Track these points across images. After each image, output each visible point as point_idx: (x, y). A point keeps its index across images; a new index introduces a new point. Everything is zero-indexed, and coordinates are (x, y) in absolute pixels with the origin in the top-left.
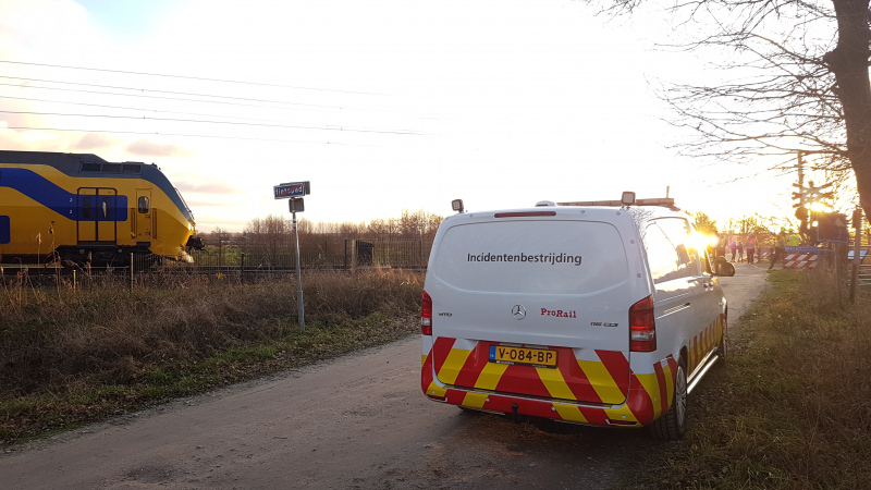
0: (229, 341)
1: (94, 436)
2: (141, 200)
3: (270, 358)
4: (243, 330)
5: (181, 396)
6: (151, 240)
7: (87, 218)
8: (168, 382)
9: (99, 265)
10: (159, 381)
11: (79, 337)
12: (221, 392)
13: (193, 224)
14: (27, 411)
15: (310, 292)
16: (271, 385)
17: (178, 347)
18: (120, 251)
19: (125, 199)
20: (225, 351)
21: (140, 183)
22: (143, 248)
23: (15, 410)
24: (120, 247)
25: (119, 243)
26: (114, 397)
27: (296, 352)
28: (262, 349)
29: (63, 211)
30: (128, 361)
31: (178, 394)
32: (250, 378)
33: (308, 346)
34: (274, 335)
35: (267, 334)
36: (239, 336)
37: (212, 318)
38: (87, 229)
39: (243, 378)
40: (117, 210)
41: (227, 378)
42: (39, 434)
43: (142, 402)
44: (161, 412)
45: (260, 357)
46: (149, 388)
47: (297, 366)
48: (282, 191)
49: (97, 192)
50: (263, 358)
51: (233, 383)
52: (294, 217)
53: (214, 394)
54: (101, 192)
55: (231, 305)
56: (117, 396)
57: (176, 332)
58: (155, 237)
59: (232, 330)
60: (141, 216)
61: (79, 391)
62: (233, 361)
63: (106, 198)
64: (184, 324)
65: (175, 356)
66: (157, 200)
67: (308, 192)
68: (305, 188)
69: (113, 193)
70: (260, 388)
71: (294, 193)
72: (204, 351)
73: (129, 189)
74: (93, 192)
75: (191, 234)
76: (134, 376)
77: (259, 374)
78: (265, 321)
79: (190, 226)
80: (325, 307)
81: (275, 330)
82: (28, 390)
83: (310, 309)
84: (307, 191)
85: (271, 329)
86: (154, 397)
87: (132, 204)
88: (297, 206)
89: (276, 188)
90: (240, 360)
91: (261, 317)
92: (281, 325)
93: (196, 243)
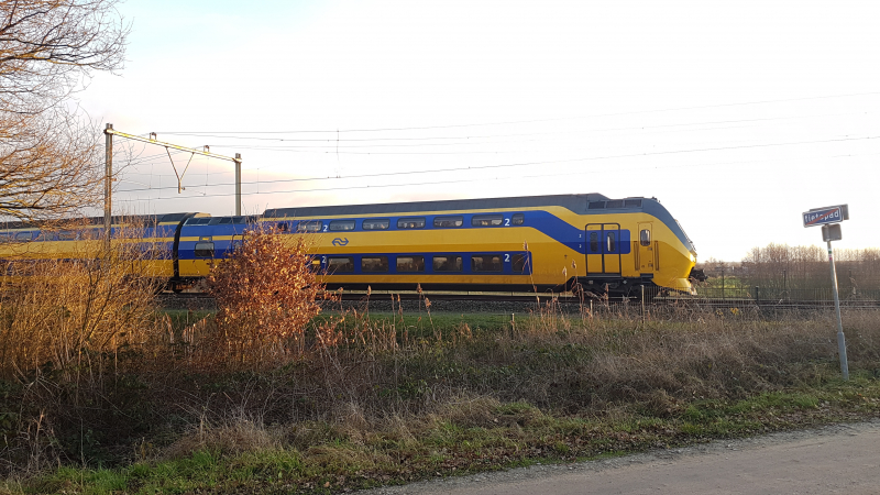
0: (760, 384)
1: (643, 467)
2: (643, 232)
3: (813, 408)
4: (774, 372)
5: (720, 438)
6: (654, 272)
7: (594, 251)
8: (702, 421)
9: (615, 297)
10: (694, 418)
11: (611, 365)
12: (763, 440)
13: (695, 255)
14: (577, 431)
15: (851, 334)
16: (820, 440)
17: (707, 385)
18: (625, 282)
19: (628, 232)
20: (757, 394)
21: (641, 216)
22: (646, 279)
23: (567, 429)
24: (625, 278)
25: (624, 275)
26: (655, 429)
27: (842, 405)
28: (800, 397)
29: (573, 246)
30: (660, 394)
31: (717, 435)
32: (793, 429)
33: (857, 399)
34: (811, 381)
35: (803, 380)
36: (770, 380)
37: (739, 357)
38: (594, 262)
39: (783, 428)
40: (621, 244)
41: (766, 425)
42: (592, 456)
43: (681, 439)
44: (703, 452)
45: (800, 406)
46: (687, 425)
47: (847, 421)
48: (811, 218)
49: (602, 228)
50: (804, 408)
51: (775, 431)
52: (829, 246)
53: (756, 441)
54: (606, 228)
55: (756, 344)
56: (656, 429)
57: (703, 369)
58: (658, 269)
59: (761, 372)
60: (643, 249)
61: (620, 419)
62: (769, 407)
63: (609, 233)
64: (710, 360)
65: (706, 394)
66: (658, 232)
67: (846, 218)
68: (843, 212)
69: (616, 228)
70: (808, 442)
71: (829, 220)
72: (734, 391)
73: (631, 223)
74: (599, 228)
75: (692, 265)
76: (669, 410)
77: (804, 425)
78: (798, 365)
79: (691, 258)
80: (871, 354)
81: (812, 377)
82: (572, 410)
83: (853, 355)
84: (845, 216)
85: (806, 376)
86: (694, 435)
87: (634, 237)
88: (832, 233)
89: (805, 215)
90: (777, 407)
91: (793, 361)
92: (818, 370)
93: (697, 275)
